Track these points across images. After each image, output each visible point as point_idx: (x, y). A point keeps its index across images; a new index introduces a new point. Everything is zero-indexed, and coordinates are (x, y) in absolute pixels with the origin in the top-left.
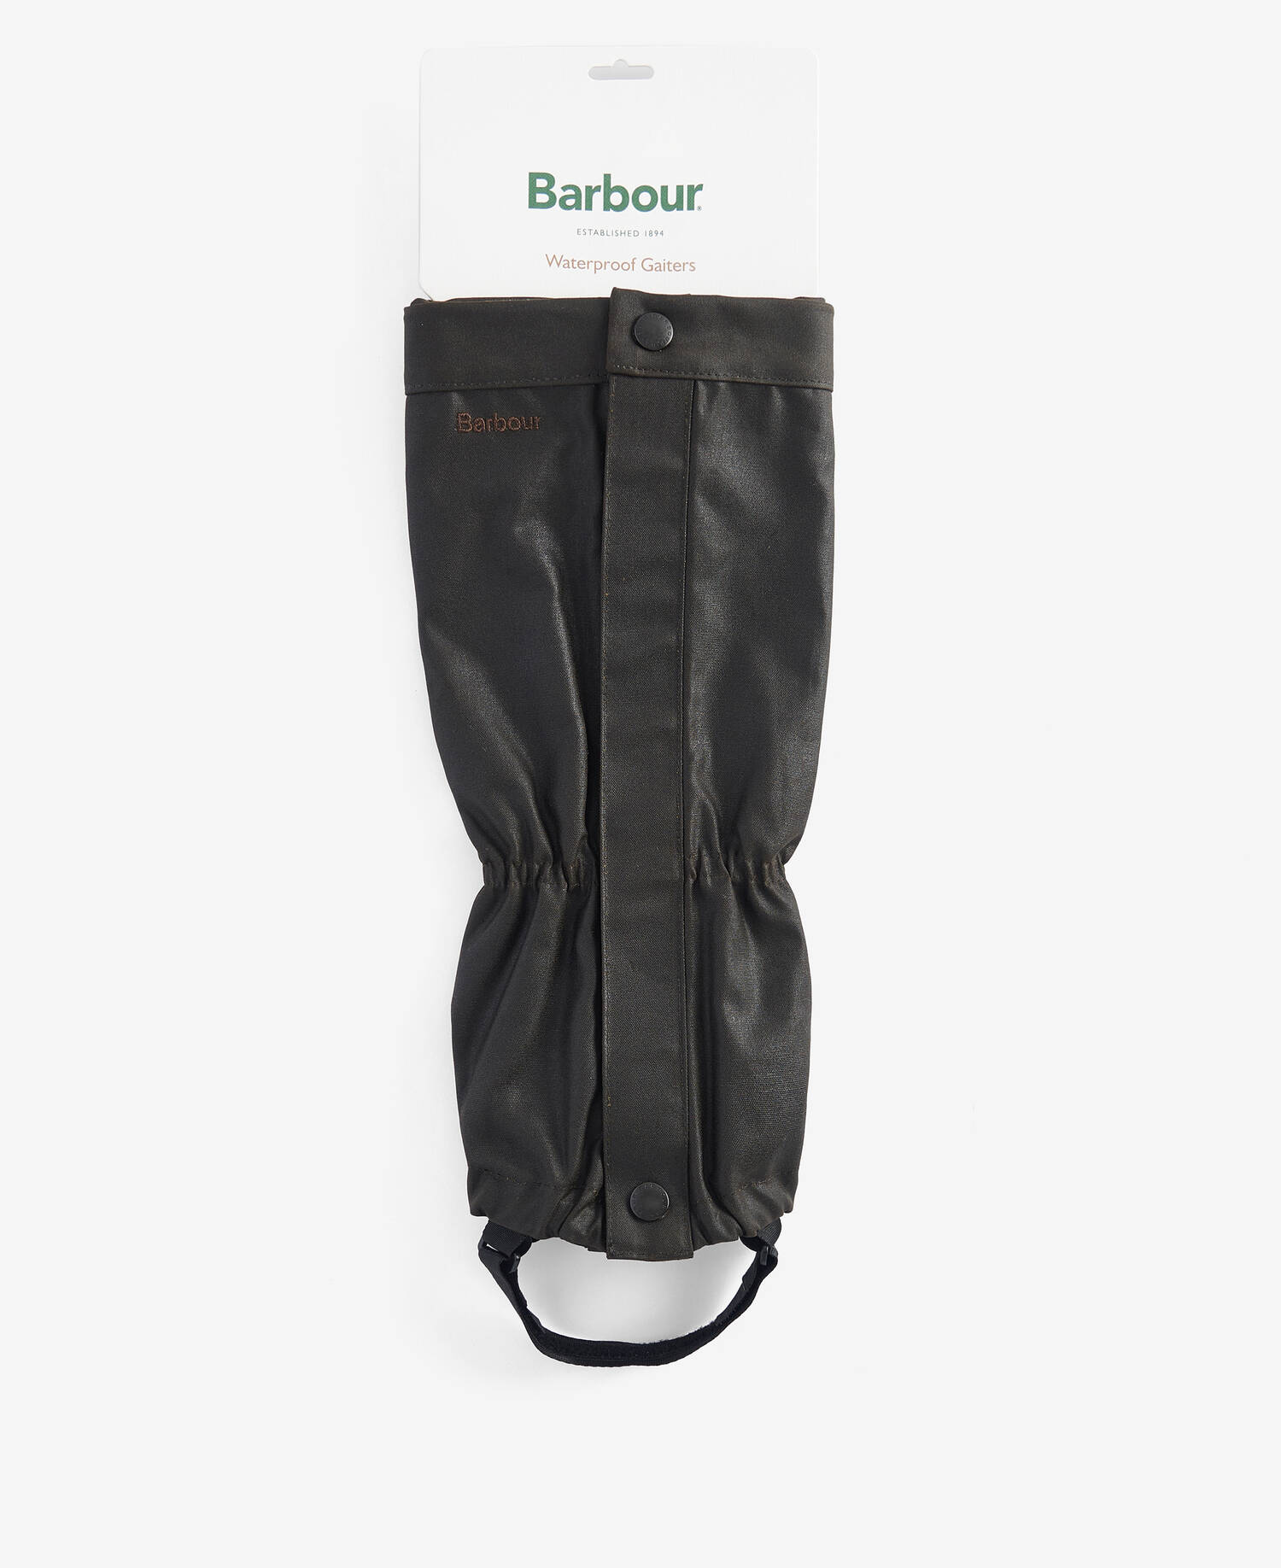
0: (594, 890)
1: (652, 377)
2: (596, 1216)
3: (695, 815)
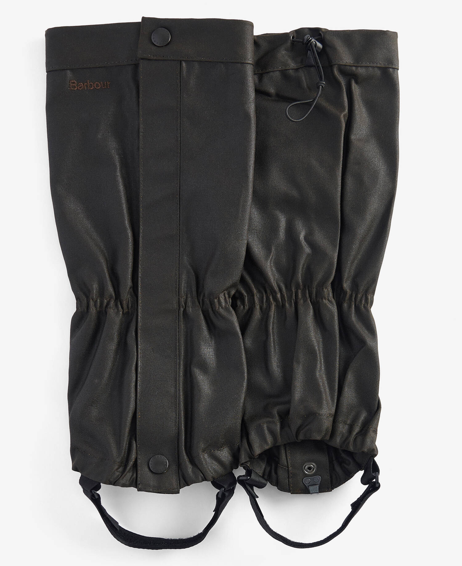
0: (135, 314)
1: (159, 60)
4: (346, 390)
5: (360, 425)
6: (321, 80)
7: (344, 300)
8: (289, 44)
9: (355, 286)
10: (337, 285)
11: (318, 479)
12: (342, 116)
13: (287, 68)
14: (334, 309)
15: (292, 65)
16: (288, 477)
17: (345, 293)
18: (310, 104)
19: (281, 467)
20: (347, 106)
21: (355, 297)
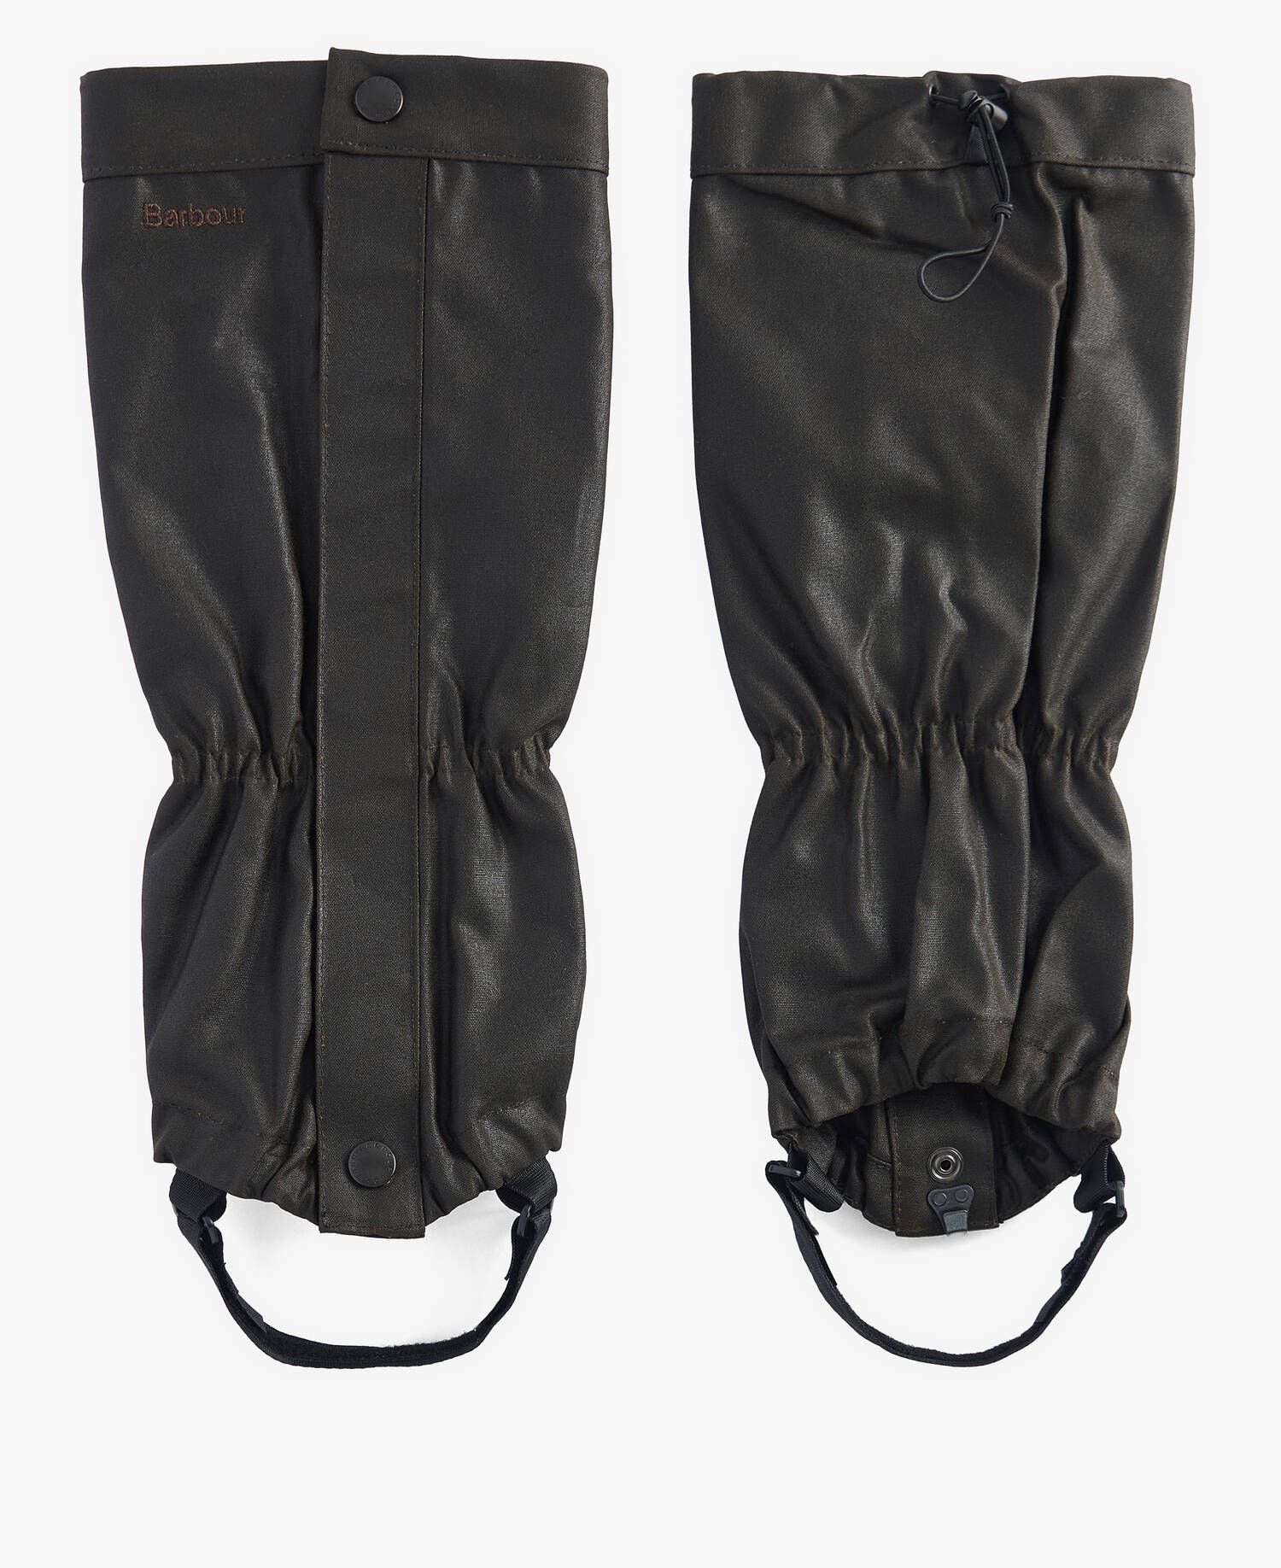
0: (309, 791)
1: (375, 156)
2: (309, 1179)
3: (433, 695)
4: (1044, 971)
5: (1075, 1058)
6: (1004, 198)
7: (1046, 751)
8: (924, 104)
9: (1074, 716)
10: (1028, 715)
11: (968, 1191)
12: (1053, 290)
13: (918, 166)
14: (1019, 772)
15: (931, 159)
16: (893, 1188)
17: (1049, 733)
18: (975, 260)
19: (874, 1161)
20: (1066, 266)
21: (1073, 743)
